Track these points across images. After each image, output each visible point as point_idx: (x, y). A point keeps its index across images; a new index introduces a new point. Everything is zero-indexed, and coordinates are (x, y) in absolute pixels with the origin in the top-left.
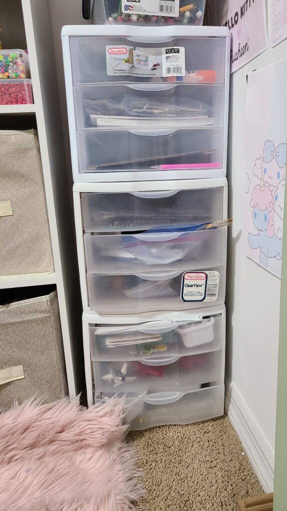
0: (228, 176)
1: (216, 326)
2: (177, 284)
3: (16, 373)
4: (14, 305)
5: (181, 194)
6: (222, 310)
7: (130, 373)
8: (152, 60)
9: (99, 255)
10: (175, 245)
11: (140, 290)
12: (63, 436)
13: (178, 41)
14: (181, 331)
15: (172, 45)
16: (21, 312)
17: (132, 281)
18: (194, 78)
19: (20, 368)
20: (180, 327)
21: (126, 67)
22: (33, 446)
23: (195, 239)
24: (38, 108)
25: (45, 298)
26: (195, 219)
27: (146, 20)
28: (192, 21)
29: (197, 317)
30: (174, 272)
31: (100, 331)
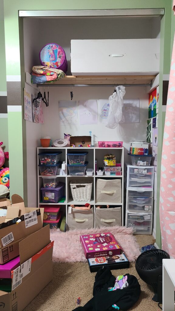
0: (154, 189)
1: (151, 216)
2: (144, 207)
3: (114, 220)
4: (115, 208)
5: (145, 192)
6: (152, 213)
7: (134, 224)
8: (141, 171)
9: (130, 201)
10: (144, 200)
11: (137, 208)
12: (123, 231)
13: (146, 169)
14: (144, 216)
15: (145, 169)
16: (116, 209)
17: (136, 206)
18: (148, 174)
19: (115, 219)
20: (144, 215)
21: (137, 172)
22: (118, 232)
23: (147, 200)
24: (122, 176)
25: (120, 207)
26: (147, 196)
27: (141, 166)
28: (148, 165)
29: (147, 214)
30: (143, 205)
31: (129, 215)
